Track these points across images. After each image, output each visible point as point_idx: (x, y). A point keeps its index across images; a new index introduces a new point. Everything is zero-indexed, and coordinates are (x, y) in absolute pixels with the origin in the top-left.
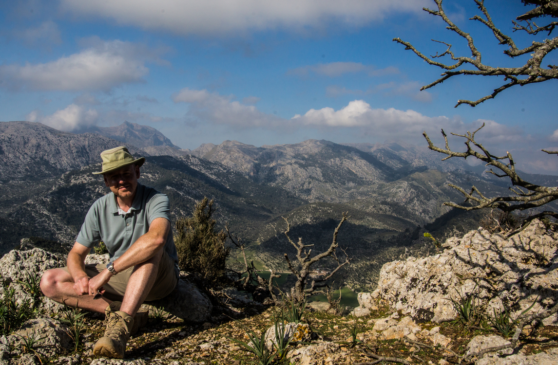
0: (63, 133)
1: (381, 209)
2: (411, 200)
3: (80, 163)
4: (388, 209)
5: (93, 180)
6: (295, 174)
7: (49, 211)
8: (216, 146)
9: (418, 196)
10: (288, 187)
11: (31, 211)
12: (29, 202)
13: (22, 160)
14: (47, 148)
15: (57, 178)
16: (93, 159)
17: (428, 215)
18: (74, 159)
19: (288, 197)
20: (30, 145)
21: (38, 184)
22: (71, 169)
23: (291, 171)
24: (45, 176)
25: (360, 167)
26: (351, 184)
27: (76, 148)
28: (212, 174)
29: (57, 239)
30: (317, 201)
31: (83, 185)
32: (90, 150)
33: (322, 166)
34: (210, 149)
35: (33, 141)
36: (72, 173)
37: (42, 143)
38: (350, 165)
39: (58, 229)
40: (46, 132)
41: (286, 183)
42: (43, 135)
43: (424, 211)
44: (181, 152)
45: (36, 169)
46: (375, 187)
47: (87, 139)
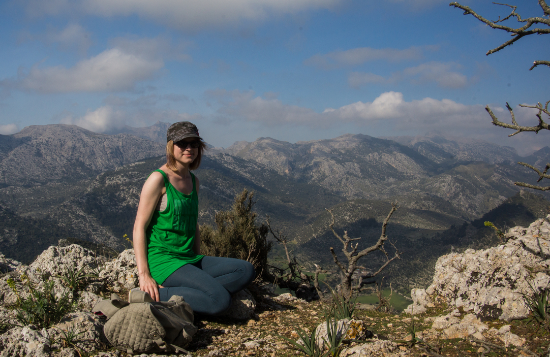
0: (98, 134)
1: (424, 205)
2: (456, 195)
3: (114, 164)
4: (431, 204)
5: (127, 180)
6: (332, 171)
7: (85, 212)
8: (250, 143)
9: (463, 190)
10: (325, 184)
11: (68, 212)
12: (65, 203)
13: (59, 161)
14: (82, 150)
15: (92, 179)
16: (127, 160)
17: (475, 210)
18: (108, 160)
19: (325, 194)
20: (66, 147)
21: (74, 185)
22: (106, 170)
23: (327, 167)
24: (81, 177)
25: (400, 162)
26: (392, 180)
27: (111, 149)
28: (246, 172)
29: (93, 240)
30: (356, 198)
31: (118, 185)
32: (124, 151)
33: (360, 161)
34: (244, 147)
35: (70, 143)
36: (107, 174)
37: (77, 145)
38: (389, 159)
39: (94, 230)
40: (82, 134)
41: (323, 180)
42: (78, 137)
43: (471, 206)
44: (214, 151)
45: (73, 171)
46: (417, 182)
47: (120, 140)
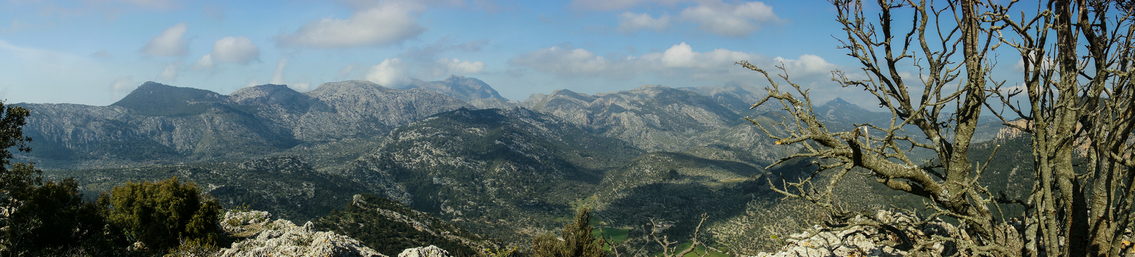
0: (391, 90)
1: (724, 156)
2: (756, 144)
3: (408, 119)
4: (732, 154)
6: (632, 123)
7: (379, 168)
8: (547, 96)
9: (762, 140)
10: (625, 137)
11: (362, 167)
12: (360, 159)
13: (353, 118)
14: (376, 105)
15: (386, 135)
16: (420, 115)
17: (774, 158)
18: (402, 116)
19: (625, 148)
20: (360, 103)
21: (368, 141)
22: (399, 126)
23: (627, 119)
24: (375, 133)
25: (701, 115)
26: (691, 131)
27: (404, 104)
28: (543, 126)
30: (656, 150)
32: (417, 106)
33: (659, 113)
34: (540, 99)
35: (363, 99)
36: (400, 130)
37: (371, 101)
38: (689, 111)
40: (375, 90)
41: (622, 132)
42: (372, 93)
43: (770, 155)
45: (366, 126)
46: (717, 132)
47: (413, 95)
